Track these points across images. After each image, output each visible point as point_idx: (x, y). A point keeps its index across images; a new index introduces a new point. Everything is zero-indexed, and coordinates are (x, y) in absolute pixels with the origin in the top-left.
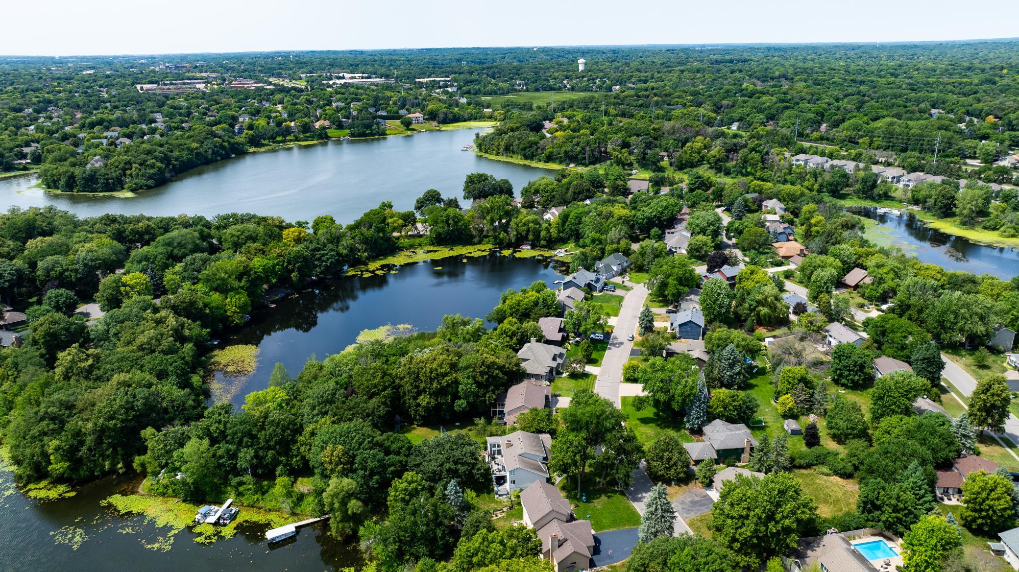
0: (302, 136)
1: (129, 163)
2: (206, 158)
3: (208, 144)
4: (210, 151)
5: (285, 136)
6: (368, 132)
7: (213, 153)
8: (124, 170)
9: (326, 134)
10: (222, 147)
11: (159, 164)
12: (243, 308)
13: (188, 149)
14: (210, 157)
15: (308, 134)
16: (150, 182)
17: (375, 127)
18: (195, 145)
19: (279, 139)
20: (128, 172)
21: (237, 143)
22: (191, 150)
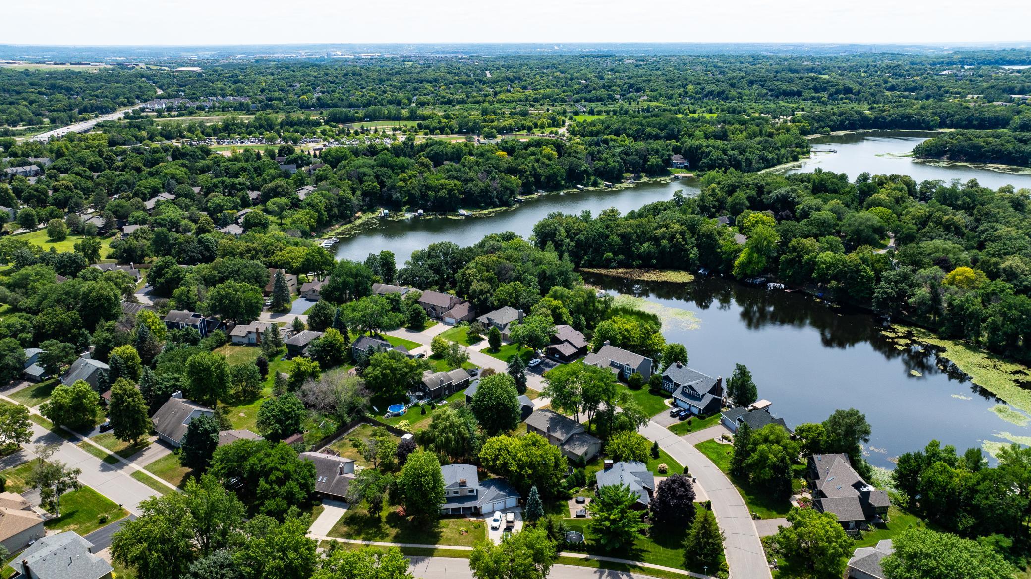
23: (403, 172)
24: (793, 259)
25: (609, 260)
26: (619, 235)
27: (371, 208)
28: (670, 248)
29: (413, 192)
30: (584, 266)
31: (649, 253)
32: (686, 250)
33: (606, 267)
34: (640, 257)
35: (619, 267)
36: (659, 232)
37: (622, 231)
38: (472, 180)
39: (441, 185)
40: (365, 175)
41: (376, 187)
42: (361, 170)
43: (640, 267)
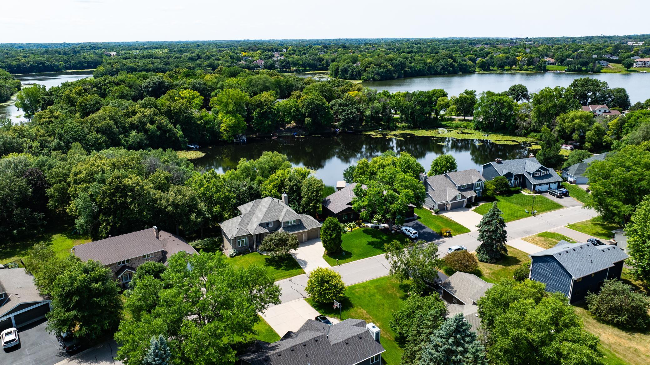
0: (526, 67)
1: (371, 63)
2: (436, 71)
3: (442, 62)
4: (441, 66)
5: (511, 66)
6: (583, 69)
7: (443, 68)
8: (366, 67)
9: (545, 67)
10: (452, 66)
11: (390, 67)
12: (233, 128)
13: (425, 63)
14: (438, 71)
15: (532, 67)
16: (376, 77)
17: (591, 65)
18: (429, 60)
19: (506, 68)
20: (367, 69)
21: (466, 65)
22: (426, 64)
24: (266, 111)
26: (98, 132)
36: (134, 119)
37: (100, 125)
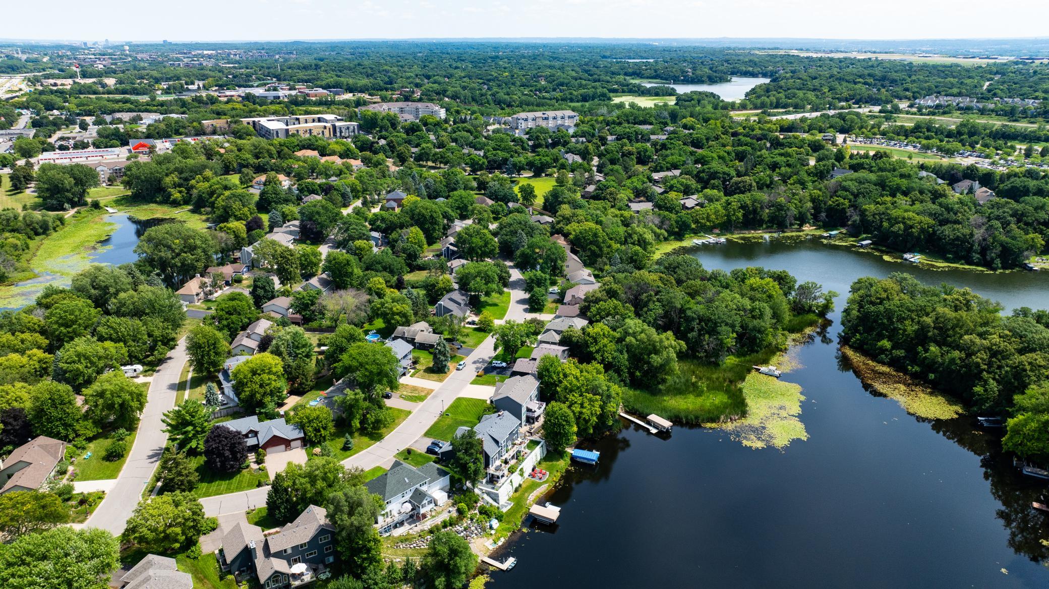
23: (894, 196)
25: (883, 350)
27: (827, 226)
28: (961, 367)
29: (870, 218)
30: (851, 347)
31: (934, 362)
32: (981, 379)
33: (874, 358)
34: (922, 363)
35: (889, 365)
38: (957, 222)
39: (904, 218)
40: (845, 189)
41: (843, 204)
42: (844, 183)
43: (914, 376)
